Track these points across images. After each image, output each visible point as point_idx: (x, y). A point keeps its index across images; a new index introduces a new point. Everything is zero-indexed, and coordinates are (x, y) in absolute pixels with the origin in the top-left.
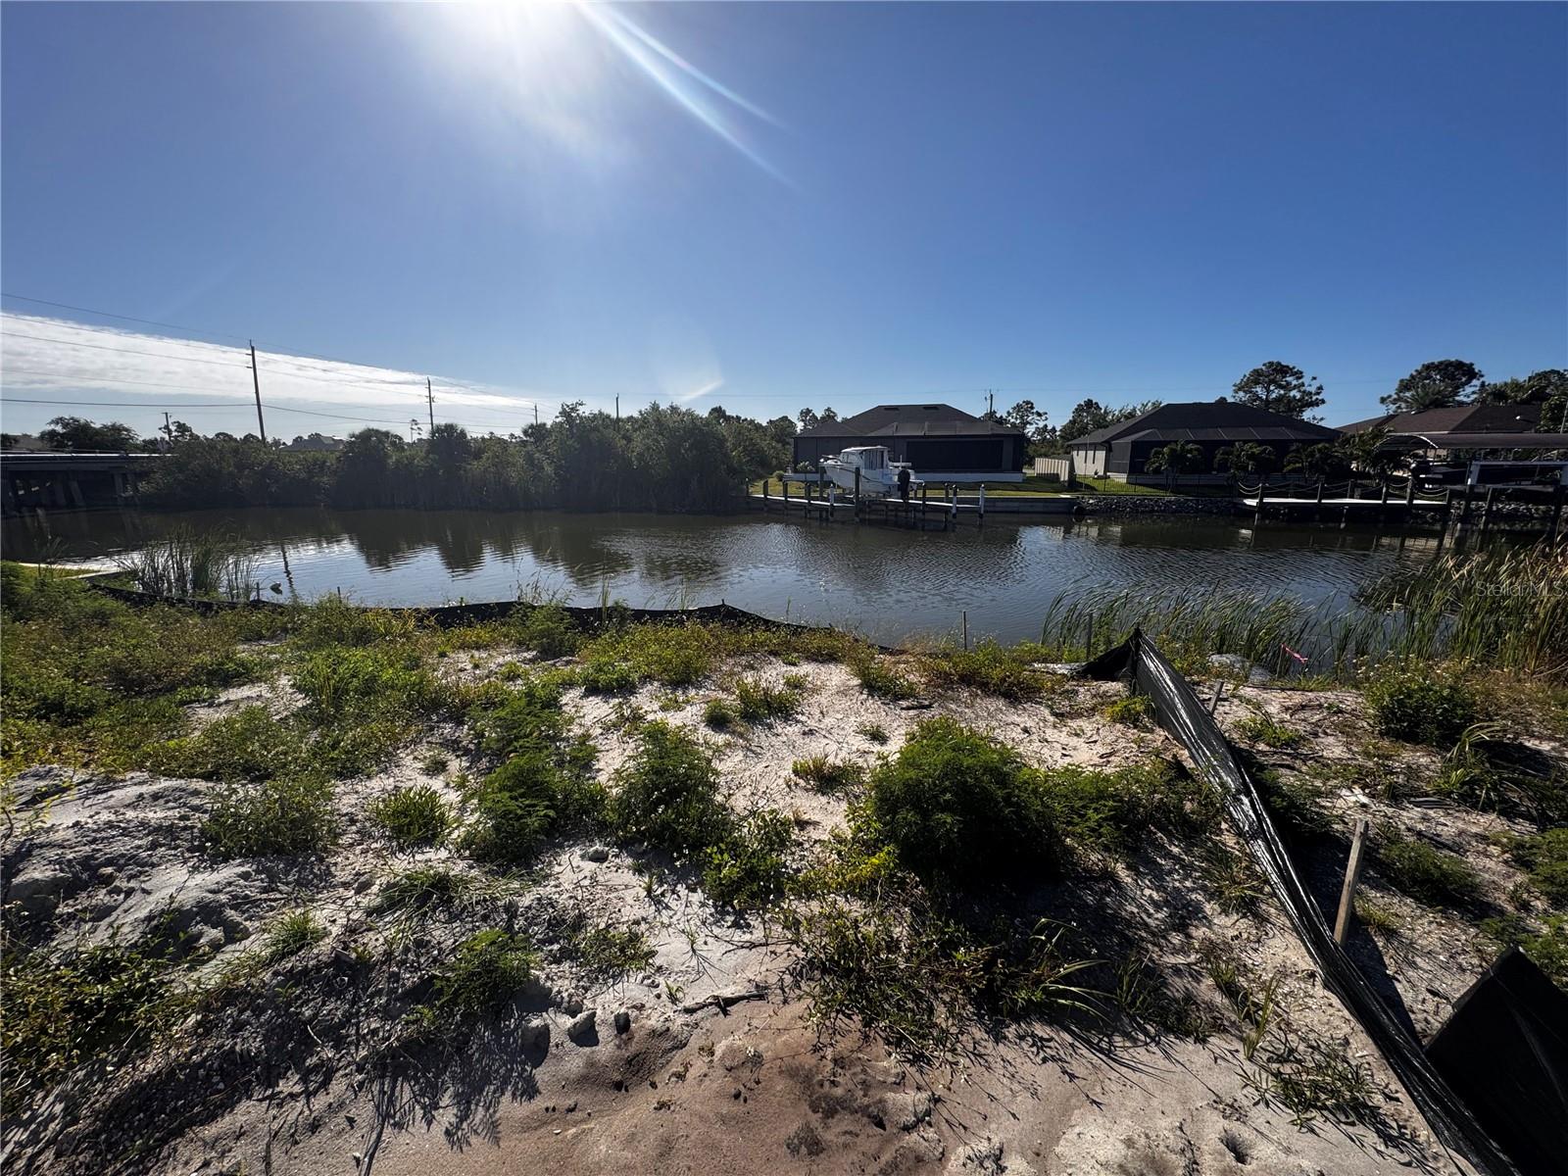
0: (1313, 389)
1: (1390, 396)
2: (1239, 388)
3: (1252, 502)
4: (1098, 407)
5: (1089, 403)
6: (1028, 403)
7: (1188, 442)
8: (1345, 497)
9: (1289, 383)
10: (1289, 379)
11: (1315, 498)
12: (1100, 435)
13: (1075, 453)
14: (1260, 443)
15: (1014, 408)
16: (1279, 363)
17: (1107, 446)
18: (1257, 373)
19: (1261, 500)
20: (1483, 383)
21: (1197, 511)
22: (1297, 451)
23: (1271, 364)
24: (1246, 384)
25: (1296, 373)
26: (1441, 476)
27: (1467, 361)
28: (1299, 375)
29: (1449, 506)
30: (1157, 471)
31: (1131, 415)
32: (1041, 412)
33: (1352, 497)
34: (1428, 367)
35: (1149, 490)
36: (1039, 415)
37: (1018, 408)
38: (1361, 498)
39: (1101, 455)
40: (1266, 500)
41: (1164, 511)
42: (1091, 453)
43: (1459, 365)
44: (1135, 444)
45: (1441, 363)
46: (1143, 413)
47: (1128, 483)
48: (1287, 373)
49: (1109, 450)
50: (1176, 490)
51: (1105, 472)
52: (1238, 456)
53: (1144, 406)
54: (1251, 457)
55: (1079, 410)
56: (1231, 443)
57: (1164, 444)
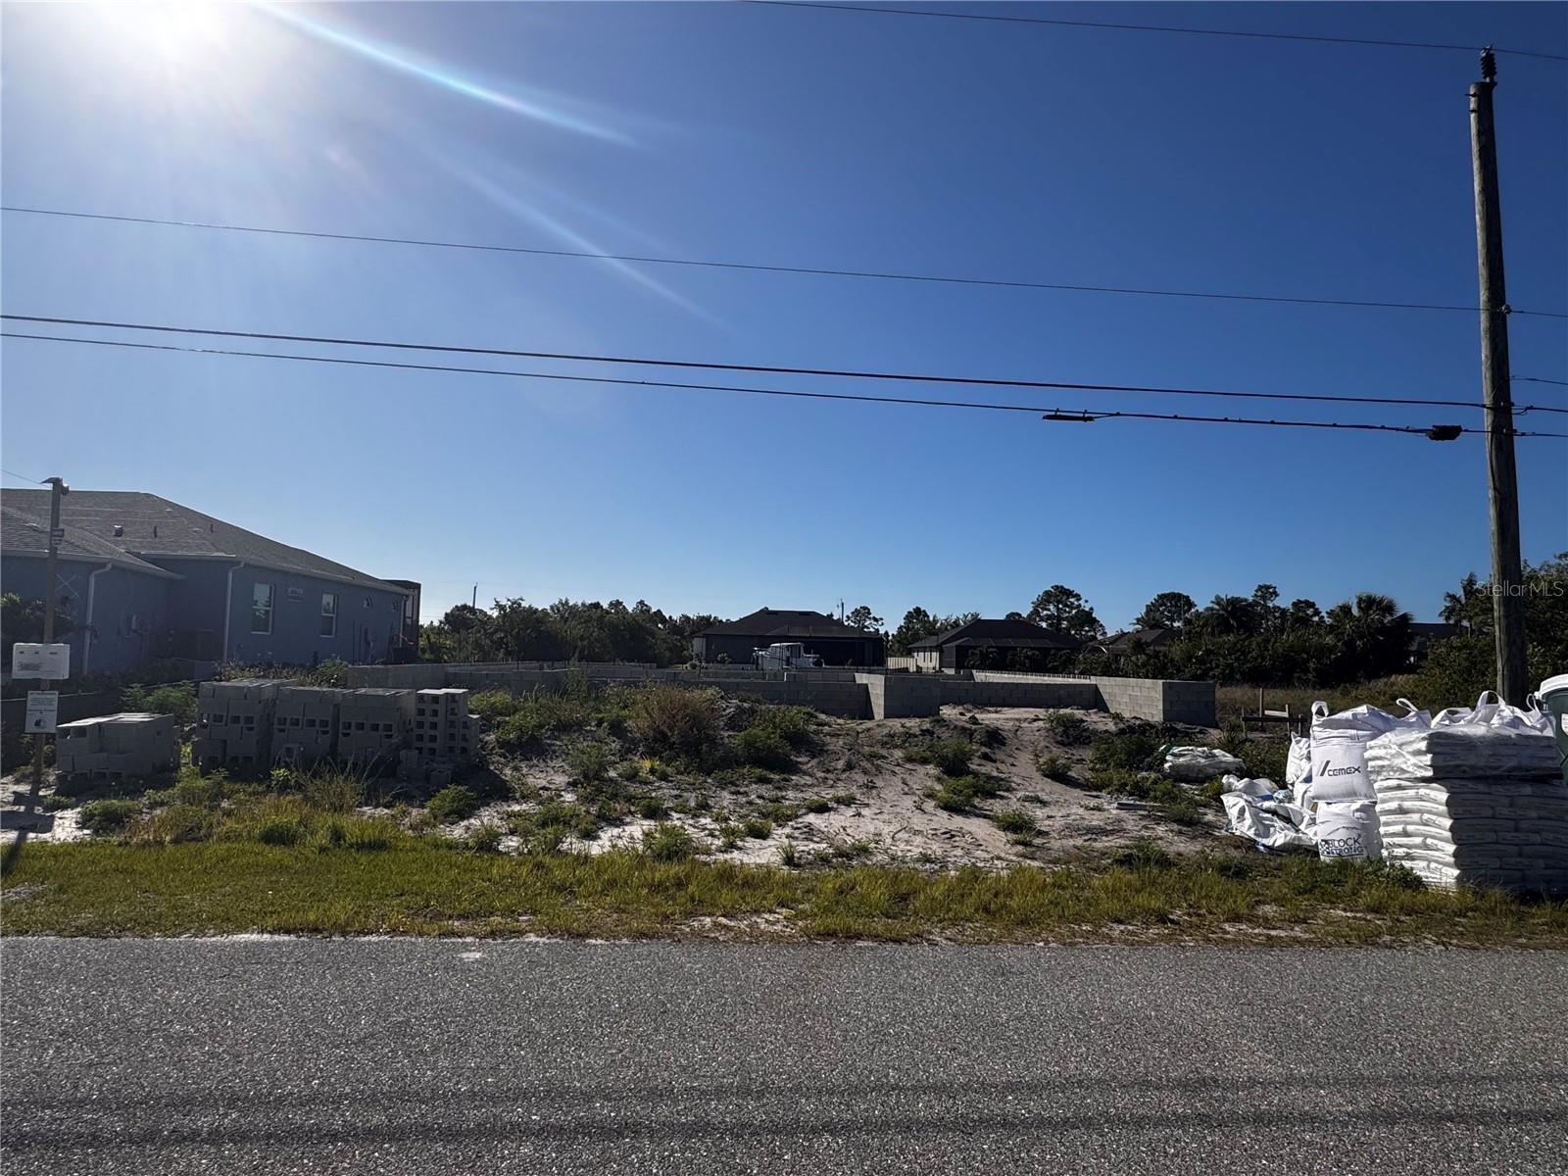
0: (1089, 609)
2: (1030, 605)
4: (926, 615)
5: (918, 610)
6: (865, 608)
7: (989, 647)
9: (1072, 603)
12: (933, 641)
13: (916, 654)
14: (1032, 649)
15: (853, 613)
16: (1062, 587)
17: (939, 648)
18: (1047, 594)
23: (1057, 587)
24: (1041, 603)
25: (1075, 595)
28: (1078, 597)
31: (956, 624)
32: (878, 617)
36: (876, 620)
37: (856, 612)
39: (935, 655)
42: (928, 654)
43: (1182, 597)
44: (956, 646)
46: (965, 623)
48: (1069, 595)
49: (941, 652)
51: (940, 668)
52: (1020, 657)
53: (965, 616)
54: (1027, 657)
55: (909, 617)
56: (1015, 649)
57: (975, 648)
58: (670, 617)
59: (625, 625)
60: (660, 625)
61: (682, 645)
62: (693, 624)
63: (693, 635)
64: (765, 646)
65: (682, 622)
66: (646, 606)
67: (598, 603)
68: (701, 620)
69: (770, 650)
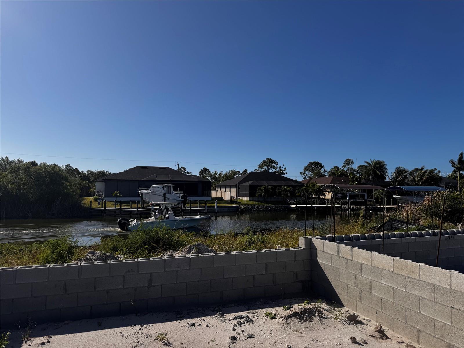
0: (283, 169)
1: (302, 172)
2: (260, 167)
3: (294, 206)
5: (205, 169)
8: (315, 204)
10: (274, 165)
11: (310, 205)
12: (227, 183)
16: (271, 159)
17: (236, 186)
18: (265, 162)
19: (297, 205)
20: (325, 169)
21: (276, 210)
22: (298, 189)
23: (268, 159)
24: (262, 165)
25: (276, 163)
26: (340, 197)
27: (320, 162)
29: (342, 206)
30: (260, 196)
33: (317, 204)
34: (311, 163)
35: (258, 203)
38: (320, 205)
39: (234, 190)
40: (298, 205)
41: (267, 210)
42: (228, 190)
43: (318, 163)
45: (314, 162)
47: (249, 200)
48: (273, 162)
49: (238, 188)
50: (267, 203)
51: (238, 197)
52: (284, 191)
55: (201, 172)
57: (261, 186)
58: (82, 172)
59: (45, 174)
60: (77, 176)
61: (89, 186)
62: (95, 175)
63: (95, 180)
64: (148, 187)
65: (89, 174)
66: (71, 167)
67: (34, 162)
68: (99, 173)
69: (151, 189)
